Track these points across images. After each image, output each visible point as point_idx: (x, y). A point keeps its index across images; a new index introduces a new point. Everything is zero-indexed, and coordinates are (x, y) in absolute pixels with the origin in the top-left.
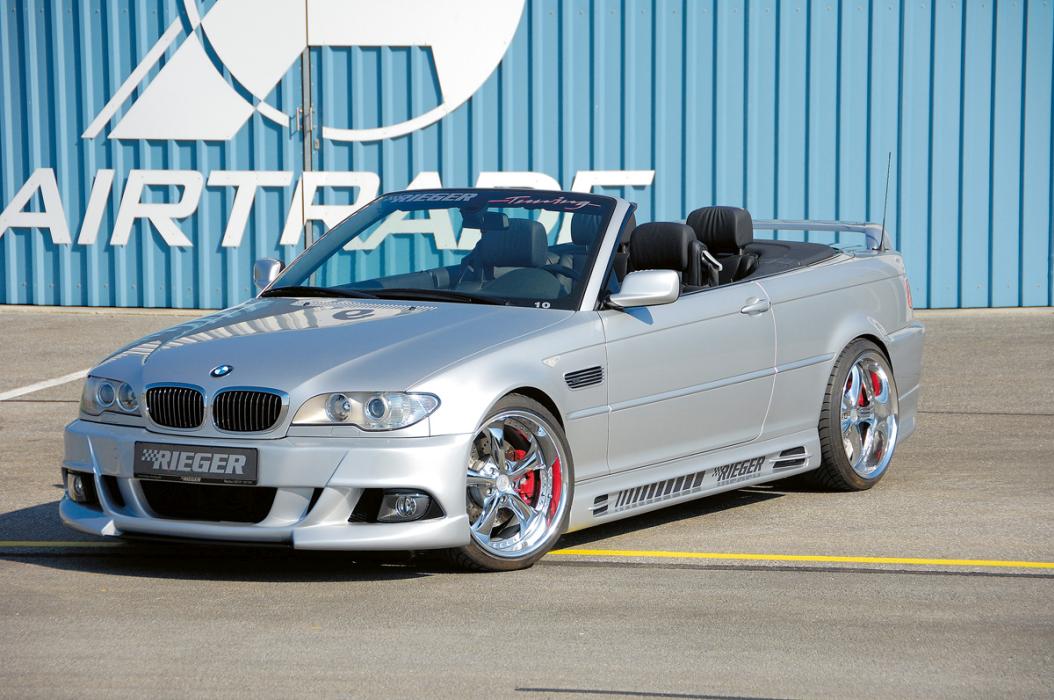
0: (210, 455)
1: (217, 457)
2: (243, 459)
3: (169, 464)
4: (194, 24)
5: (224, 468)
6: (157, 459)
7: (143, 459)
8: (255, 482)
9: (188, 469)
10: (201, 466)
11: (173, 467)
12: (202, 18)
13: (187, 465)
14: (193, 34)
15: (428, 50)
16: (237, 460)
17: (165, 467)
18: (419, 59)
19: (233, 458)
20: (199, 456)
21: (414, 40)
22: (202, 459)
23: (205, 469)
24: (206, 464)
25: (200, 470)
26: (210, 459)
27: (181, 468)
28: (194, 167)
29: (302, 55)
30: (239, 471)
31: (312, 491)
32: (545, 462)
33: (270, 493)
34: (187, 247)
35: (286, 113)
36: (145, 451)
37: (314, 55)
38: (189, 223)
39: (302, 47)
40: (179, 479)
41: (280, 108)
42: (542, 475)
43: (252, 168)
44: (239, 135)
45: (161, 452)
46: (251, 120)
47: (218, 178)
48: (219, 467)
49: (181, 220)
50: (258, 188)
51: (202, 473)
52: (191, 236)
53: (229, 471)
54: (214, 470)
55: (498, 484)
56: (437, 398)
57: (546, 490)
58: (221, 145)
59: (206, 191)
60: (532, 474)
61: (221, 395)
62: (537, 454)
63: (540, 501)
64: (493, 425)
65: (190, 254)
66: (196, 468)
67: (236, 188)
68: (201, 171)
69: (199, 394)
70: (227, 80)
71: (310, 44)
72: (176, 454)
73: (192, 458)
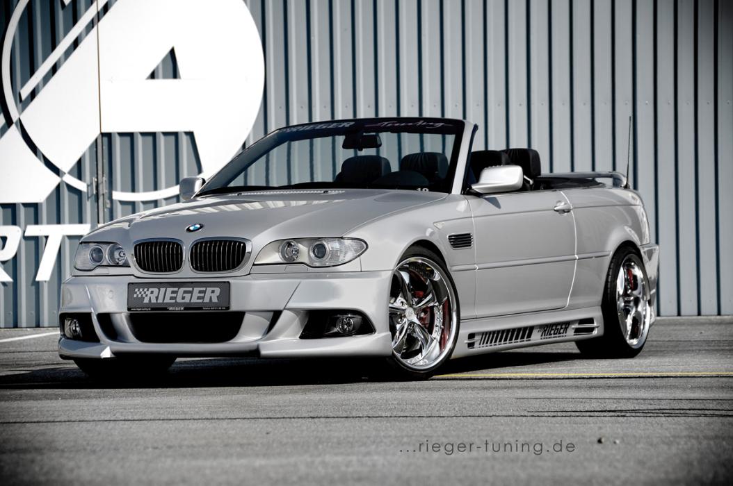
0: (191, 289)
1: (196, 290)
2: (218, 291)
3: (157, 298)
4: (15, 119)
5: (203, 298)
6: (147, 295)
7: (135, 296)
8: (228, 308)
9: (173, 301)
10: (183, 298)
11: (160, 301)
12: (20, 114)
13: (171, 298)
14: (13, 127)
15: (191, 135)
16: (213, 292)
17: (154, 301)
18: (184, 141)
19: (209, 290)
20: (182, 290)
21: (180, 128)
22: (185, 292)
23: (187, 300)
24: (188, 296)
25: (183, 301)
26: (191, 292)
27: (167, 300)
28: (14, 222)
29: (96, 140)
30: (215, 300)
31: (272, 314)
32: (438, 301)
33: (240, 316)
34: (9, 282)
35: (85, 182)
36: (136, 290)
37: (106, 139)
38: (11, 264)
39: (96, 134)
40: (166, 309)
41: (80, 177)
42: (436, 310)
43: (59, 222)
44: (48, 199)
45: (151, 290)
46: (58, 188)
47: (33, 230)
48: (199, 298)
49: (4, 263)
50: (64, 237)
51: (185, 303)
52: (11, 275)
53: (207, 300)
54: (194, 300)
55: (407, 314)
56: (366, 243)
57: (438, 322)
58: (35, 206)
59: (23, 241)
60: (428, 310)
61: (196, 245)
62: (433, 295)
63: (434, 331)
64: (402, 269)
65: (11, 288)
66: (179, 300)
67: (47, 237)
68: (20, 226)
69: (178, 245)
70: (40, 159)
71: (103, 131)
72: (163, 290)
73: (176, 292)
